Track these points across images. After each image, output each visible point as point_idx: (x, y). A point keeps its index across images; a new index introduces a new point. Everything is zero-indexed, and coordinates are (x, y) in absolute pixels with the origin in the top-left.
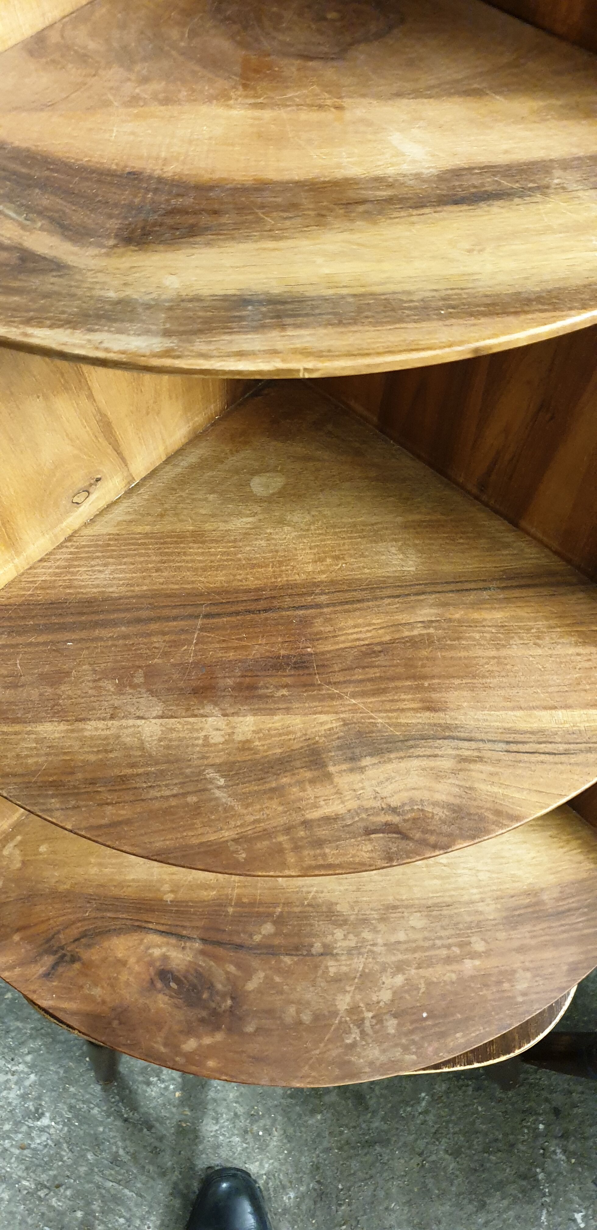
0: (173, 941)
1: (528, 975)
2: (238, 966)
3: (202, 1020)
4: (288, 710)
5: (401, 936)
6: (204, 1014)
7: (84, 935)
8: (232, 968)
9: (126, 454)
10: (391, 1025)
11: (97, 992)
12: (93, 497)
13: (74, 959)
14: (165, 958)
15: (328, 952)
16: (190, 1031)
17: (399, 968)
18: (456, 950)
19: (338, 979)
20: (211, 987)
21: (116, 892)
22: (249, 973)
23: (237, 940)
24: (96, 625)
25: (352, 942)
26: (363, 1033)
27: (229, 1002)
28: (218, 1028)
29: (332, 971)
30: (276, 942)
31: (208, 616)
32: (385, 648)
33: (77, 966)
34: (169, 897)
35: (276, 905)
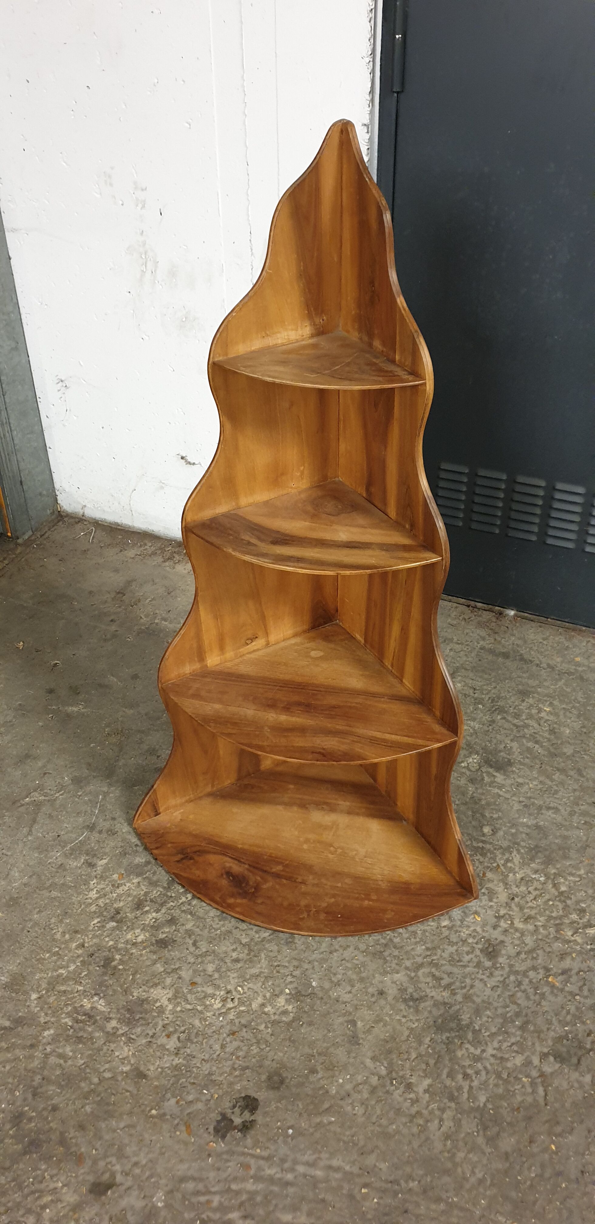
0: (236, 862)
1: (393, 913)
2: (262, 878)
3: (240, 894)
4: (299, 717)
5: (339, 885)
6: (241, 891)
7: (199, 851)
8: (259, 878)
9: (268, 631)
10: (322, 916)
11: (198, 872)
12: (253, 644)
13: (191, 859)
14: (231, 867)
15: (303, 883)
16: (232, 896)
17: (334, 896)
18: (363, 896)
19: (305, 894)
20: (247, 884)
21: (217, 839)
22: (266, 881)
23: (265, 868)
24: (242, 682)
25: (316, 882)
26: (308, 915)
27: (253, 890)
28: (245, 898)
29: (303, 890)
30: (282, 873)
31: (281, 686)
32: (339, 707)
33: (192, 861)
34: (240, 846)
35: (286, 860)
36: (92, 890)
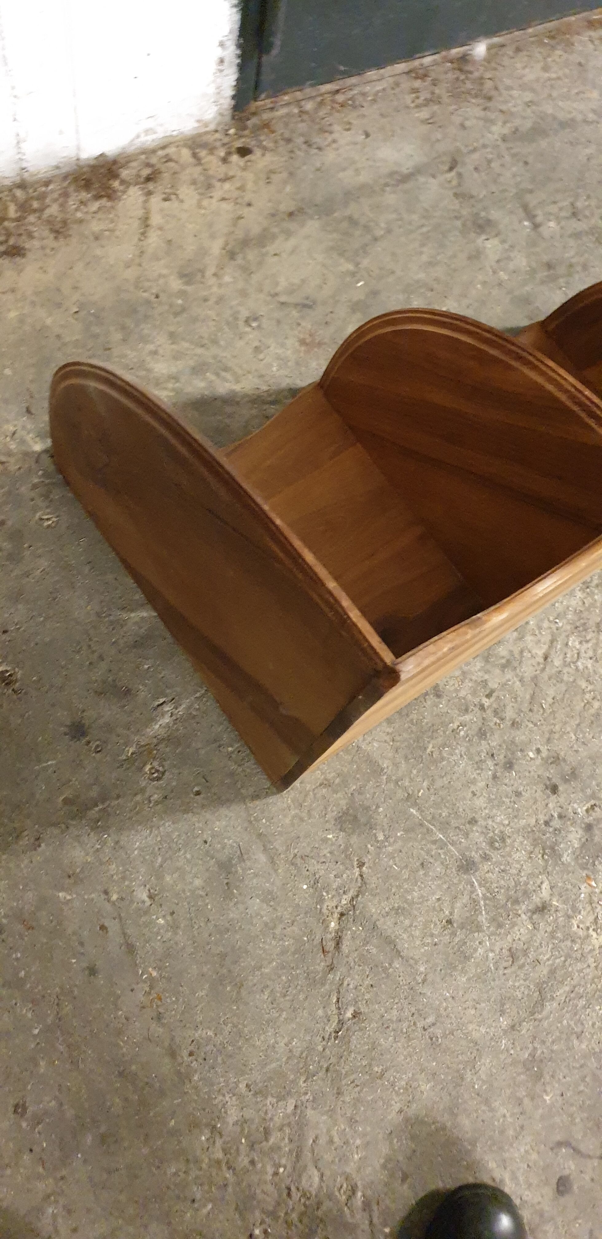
36: (588, 936)
